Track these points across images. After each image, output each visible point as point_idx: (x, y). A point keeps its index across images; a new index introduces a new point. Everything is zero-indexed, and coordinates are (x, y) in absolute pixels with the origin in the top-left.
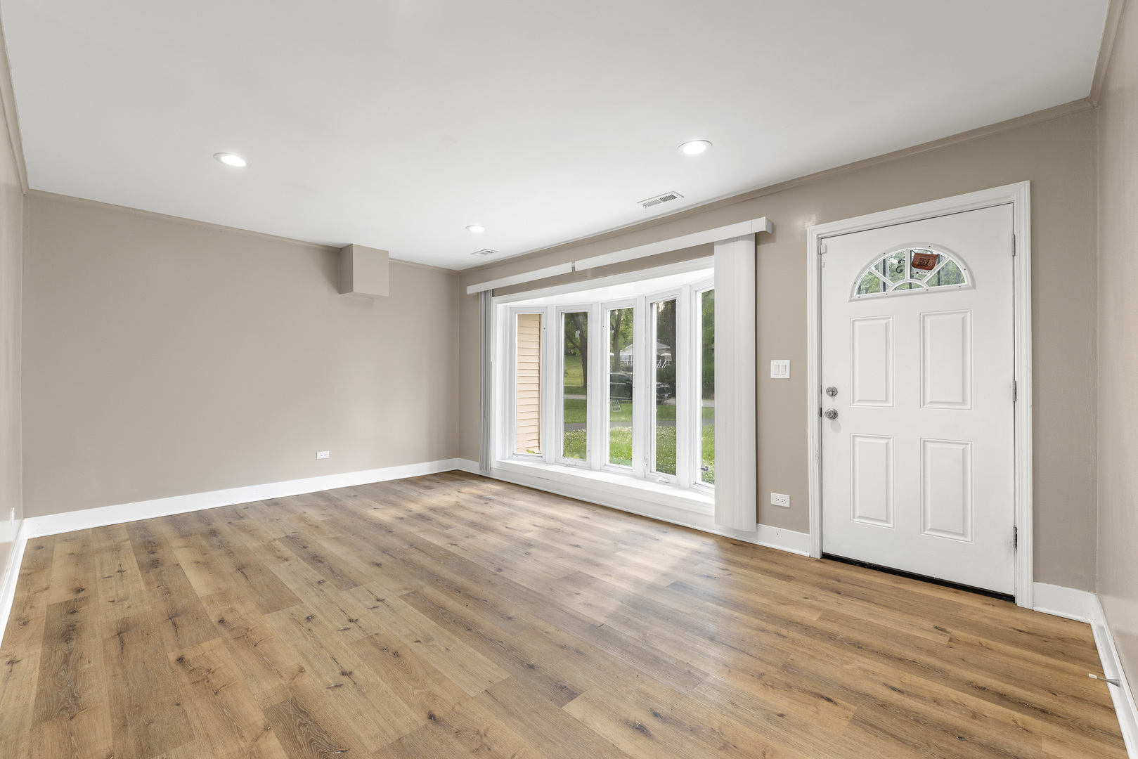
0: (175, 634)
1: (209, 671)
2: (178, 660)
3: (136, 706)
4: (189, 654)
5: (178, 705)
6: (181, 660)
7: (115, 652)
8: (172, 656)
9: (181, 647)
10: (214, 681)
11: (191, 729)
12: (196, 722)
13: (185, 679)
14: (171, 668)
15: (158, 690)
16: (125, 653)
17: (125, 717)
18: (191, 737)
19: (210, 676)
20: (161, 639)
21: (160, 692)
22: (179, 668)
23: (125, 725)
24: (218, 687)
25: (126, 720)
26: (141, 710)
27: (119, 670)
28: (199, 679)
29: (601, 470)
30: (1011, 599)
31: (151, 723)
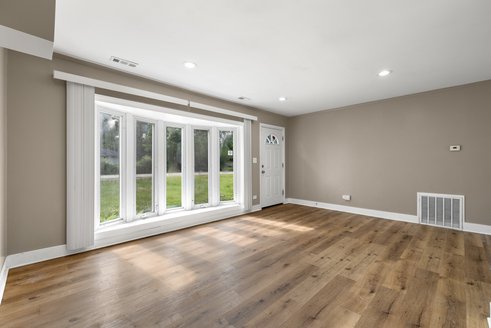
0: (395, 302)
1: (398, 278)
2: (404, 289)
3: (428, 285)
4: (398, 288)
5: (415, 277)
6: (403, 288)
7: (426, 314)
8: (405, 292)
9: (398, 293)
10: (400, 275)
11: (416, 270)
12: (414, 270)
13: (408, 281)
14: (409, 288)
15: (418, 284)
16: (422, 309)
17: (433, 284)
18: (418, 268)
19: (400, 277)
20: (402, 304)
21: (418, 283)
22: (407, 286)
23: (434, 282)
24: (401, 273)
25: (433, 283)
26: (427, 283)
27: (428, 303)
28: (403, 278)
29: (164, 214)
30: (282, 204)
31: (426, 278)
